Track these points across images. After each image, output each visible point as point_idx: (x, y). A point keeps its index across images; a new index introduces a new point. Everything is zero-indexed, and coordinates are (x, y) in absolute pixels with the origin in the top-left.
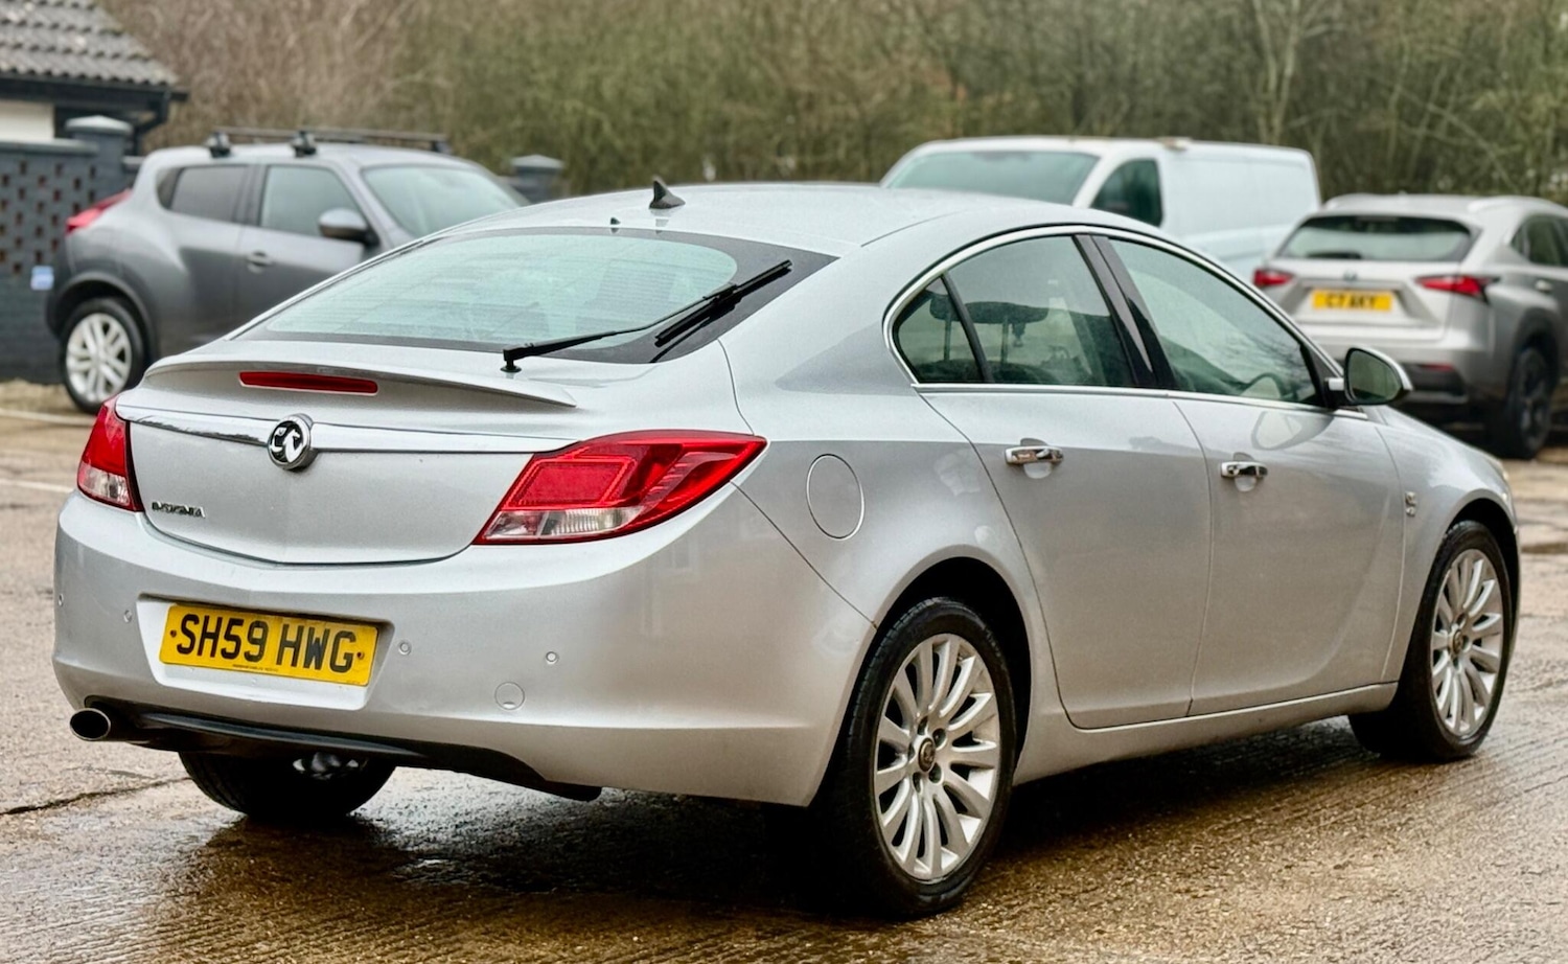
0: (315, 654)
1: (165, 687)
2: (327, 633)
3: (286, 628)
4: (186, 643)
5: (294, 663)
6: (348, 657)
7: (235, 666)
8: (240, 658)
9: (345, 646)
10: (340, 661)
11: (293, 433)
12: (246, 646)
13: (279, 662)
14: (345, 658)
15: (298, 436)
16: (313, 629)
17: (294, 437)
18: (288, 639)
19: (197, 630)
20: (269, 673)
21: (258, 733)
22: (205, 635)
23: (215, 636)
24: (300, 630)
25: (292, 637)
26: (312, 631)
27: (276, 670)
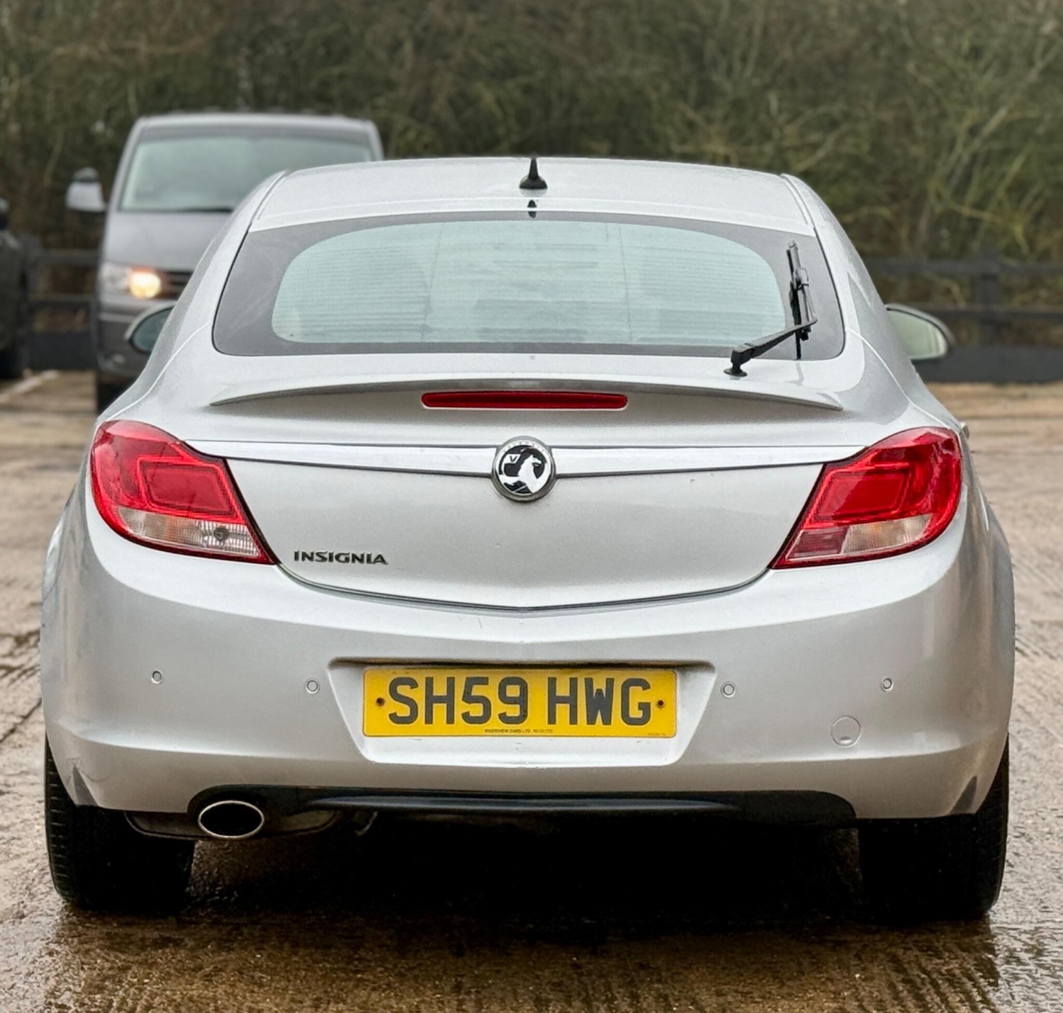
0: (599, 707)
1: (377, 764)
2: (610, 682)
3: (552, 682)
4: (404, 711)
5: (573, 720)
6: (645, 707)
7: (486, 731)
8: (494, 722)
9: (637, 695)
10: (635, 713)
11: (531, 460)
12: (498, 707)
13: (552, 720)
14: (640, 709)
15: (540, 462)
16: (591, 680)
17: (534, 464)
18: (558, 694)
19: (419, 695)
20: (538, 733)
21: (525, 805)
22: (431, 700)
23: (449, 700)
24: (573, 683)
25: (563, 690)
26: (589, 683)
27: (551, 731)
